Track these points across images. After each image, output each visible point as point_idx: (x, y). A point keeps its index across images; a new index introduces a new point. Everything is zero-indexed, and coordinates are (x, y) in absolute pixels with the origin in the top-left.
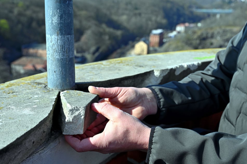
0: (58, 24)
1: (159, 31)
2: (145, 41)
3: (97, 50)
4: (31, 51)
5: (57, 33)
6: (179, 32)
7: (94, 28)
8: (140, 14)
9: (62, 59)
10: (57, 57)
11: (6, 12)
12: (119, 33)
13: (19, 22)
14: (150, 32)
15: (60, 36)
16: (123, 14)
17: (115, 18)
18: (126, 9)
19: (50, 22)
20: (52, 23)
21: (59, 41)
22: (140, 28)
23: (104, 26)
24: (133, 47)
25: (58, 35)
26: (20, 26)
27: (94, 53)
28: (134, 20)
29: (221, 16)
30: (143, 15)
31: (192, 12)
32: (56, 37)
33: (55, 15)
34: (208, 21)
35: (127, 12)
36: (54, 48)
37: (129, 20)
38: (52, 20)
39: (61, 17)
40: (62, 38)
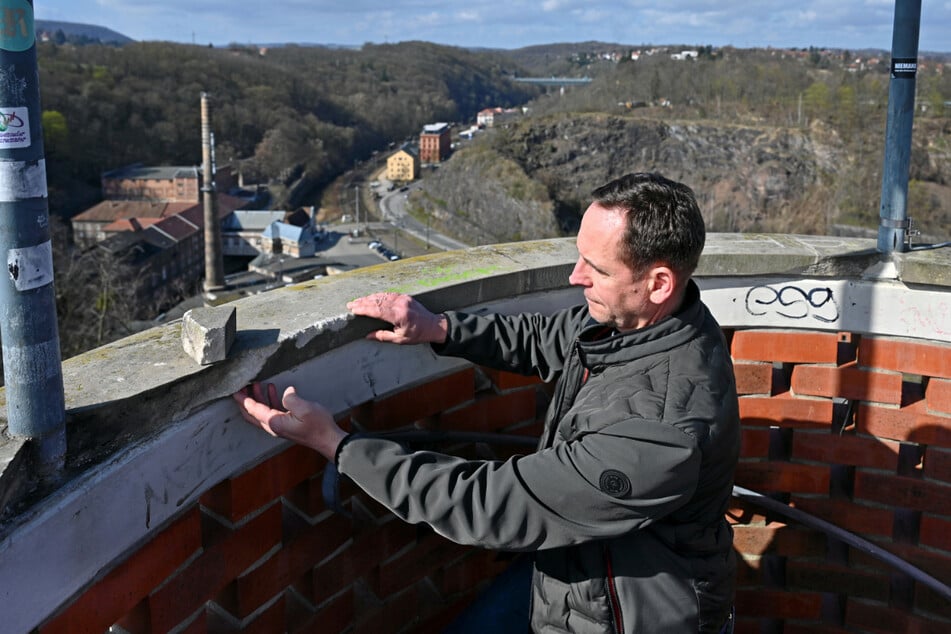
0: (22, 328)
1: (439, 126)
2: (407, 150)
3: (297, 173)
4: (127, 184)
5: (20, 342)
6: (482, 127)
7: (286, 123)
8: (394, 90)
9: (32, 384)
10: (20, 382)
11: (60, 91)
12: (348, 132)
13: (94, 114)
14: (421, 127)
15: (25, 347)
16: (355, 91)
17: (336, 99)
18: (363, 80)
19: (6, 325)
20: (10, 328)
21: (23, 355)
22: (397, 120)
23: (311, 117)
24: (383, 163)
25: (21, 346)
26: (97, 125)
27: (288, 183)
28: (380, 102)
29: (566, 92)
30: (400, 92)
31: (507, 83)
32: (18, 350)
33: (14, 315)
34: (542, 100)
35: (366, 86)
36: (15, 367)
37: (370, 103)
38: (10, 323)
39: (26, 316)
40: (29, 349)
